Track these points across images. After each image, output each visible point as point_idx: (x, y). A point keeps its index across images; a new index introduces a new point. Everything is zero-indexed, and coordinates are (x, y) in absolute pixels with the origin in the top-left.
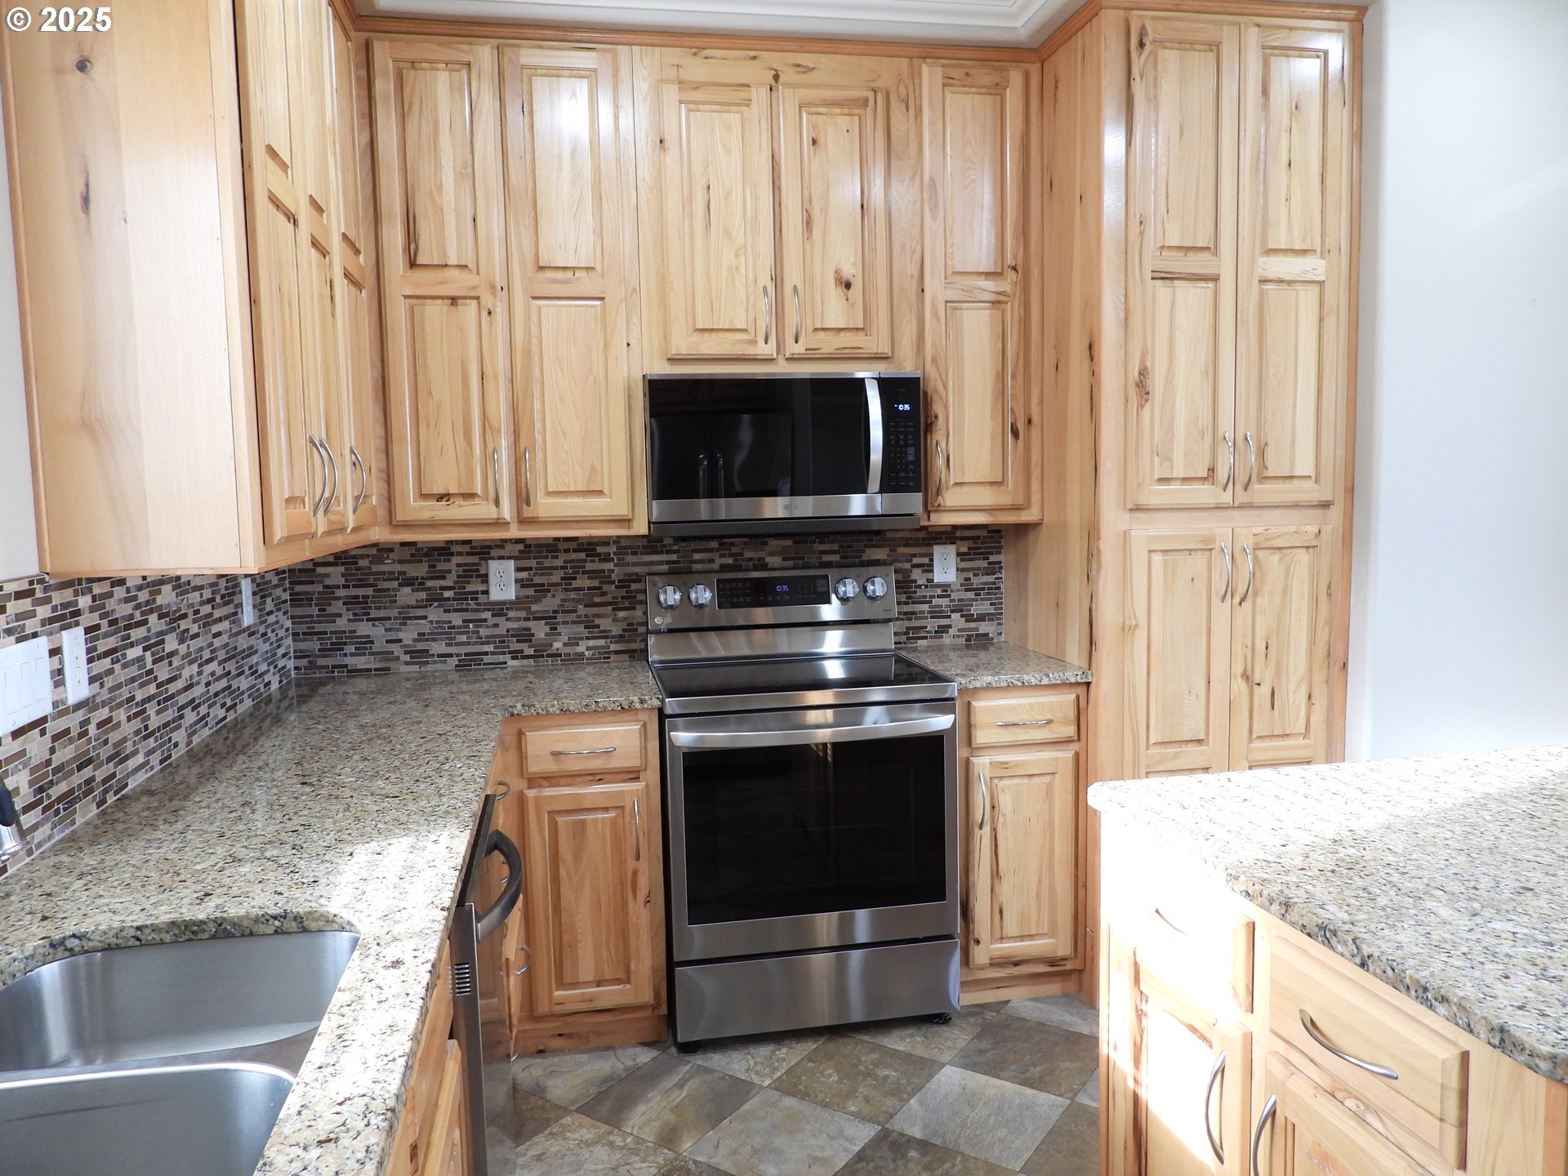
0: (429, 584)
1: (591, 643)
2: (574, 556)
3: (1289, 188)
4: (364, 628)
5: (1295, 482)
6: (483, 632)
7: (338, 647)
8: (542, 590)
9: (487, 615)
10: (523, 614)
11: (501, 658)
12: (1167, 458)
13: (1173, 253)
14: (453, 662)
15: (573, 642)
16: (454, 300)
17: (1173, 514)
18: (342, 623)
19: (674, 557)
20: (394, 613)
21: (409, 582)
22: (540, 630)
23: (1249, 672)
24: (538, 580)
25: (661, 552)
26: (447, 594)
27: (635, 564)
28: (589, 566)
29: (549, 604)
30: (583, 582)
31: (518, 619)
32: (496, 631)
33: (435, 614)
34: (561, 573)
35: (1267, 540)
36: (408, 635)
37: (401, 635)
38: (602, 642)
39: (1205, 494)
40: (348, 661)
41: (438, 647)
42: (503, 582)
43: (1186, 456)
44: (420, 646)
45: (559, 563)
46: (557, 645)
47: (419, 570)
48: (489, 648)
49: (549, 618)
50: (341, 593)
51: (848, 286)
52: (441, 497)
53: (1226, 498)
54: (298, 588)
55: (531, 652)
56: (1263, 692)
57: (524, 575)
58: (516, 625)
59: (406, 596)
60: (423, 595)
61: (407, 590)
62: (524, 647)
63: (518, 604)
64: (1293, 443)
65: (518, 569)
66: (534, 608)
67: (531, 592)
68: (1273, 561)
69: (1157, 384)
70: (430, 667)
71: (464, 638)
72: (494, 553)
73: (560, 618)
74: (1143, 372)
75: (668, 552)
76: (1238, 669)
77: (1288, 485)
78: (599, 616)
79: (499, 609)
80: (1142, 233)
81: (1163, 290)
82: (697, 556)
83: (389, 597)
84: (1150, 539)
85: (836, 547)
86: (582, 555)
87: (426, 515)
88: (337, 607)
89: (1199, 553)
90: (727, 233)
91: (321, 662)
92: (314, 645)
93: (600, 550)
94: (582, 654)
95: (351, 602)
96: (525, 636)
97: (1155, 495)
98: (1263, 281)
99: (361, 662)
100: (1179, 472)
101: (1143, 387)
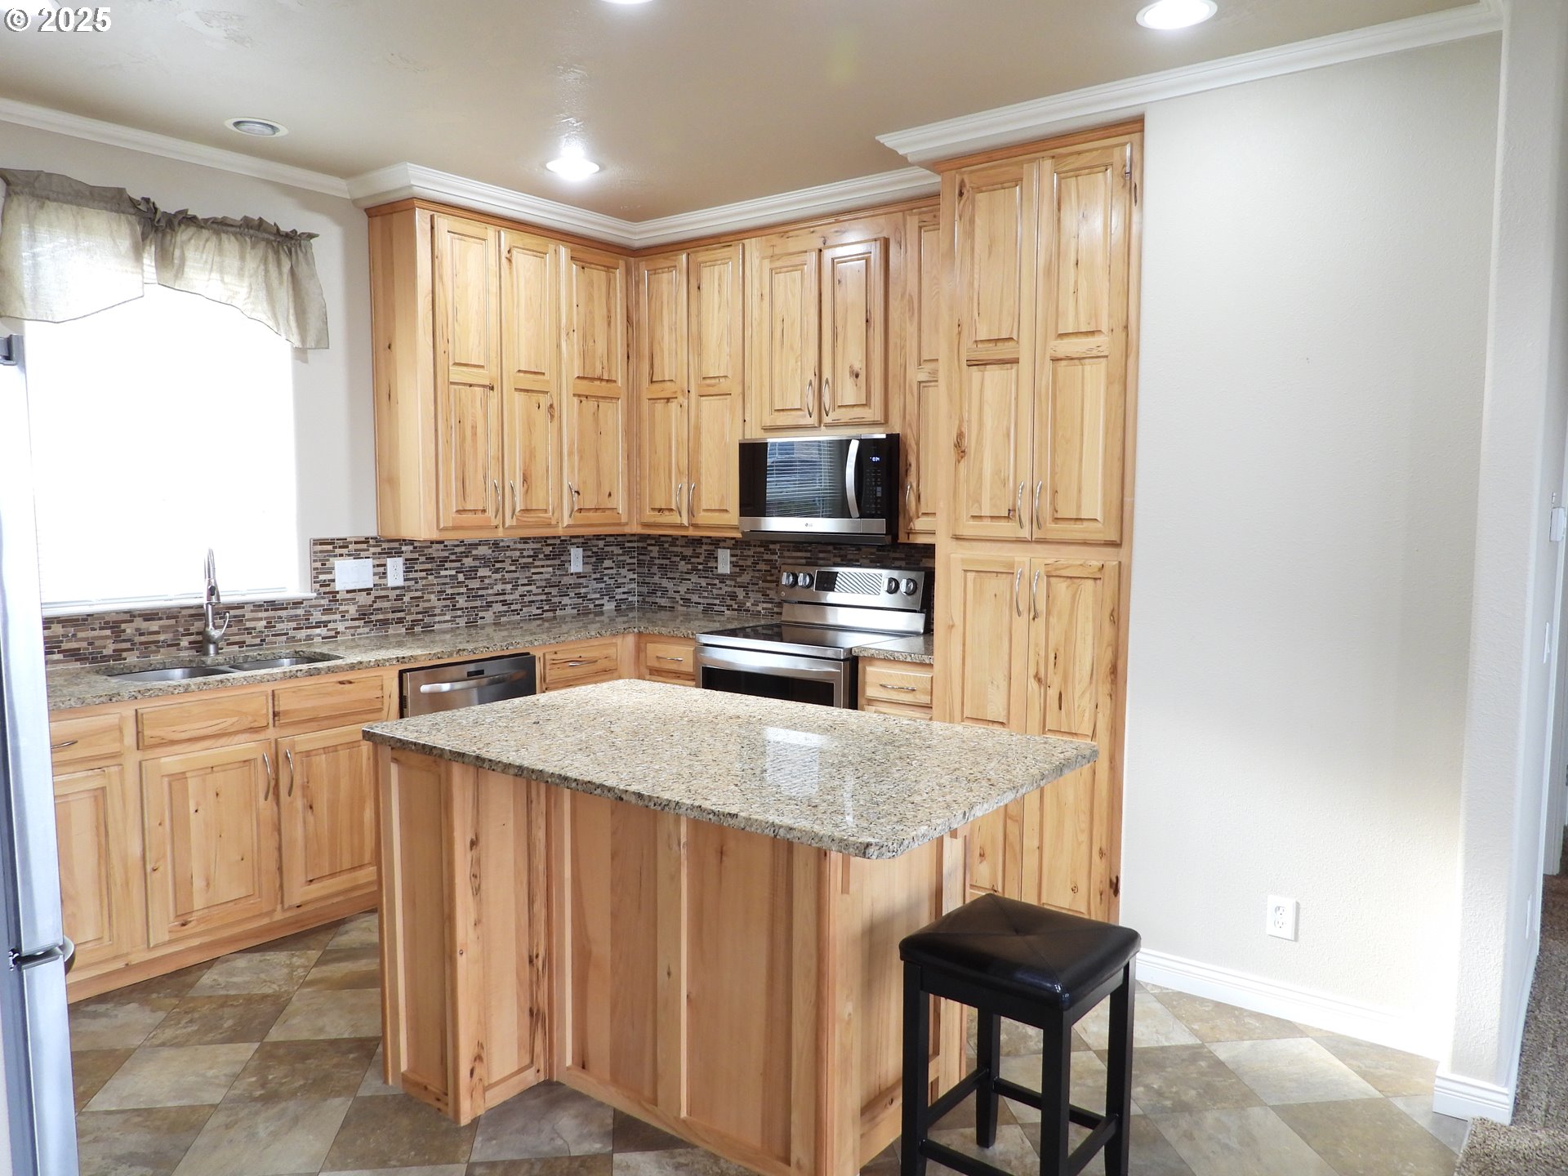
0: (693, 560)
1: (765, 605)
2: (758, 549)
3: (1076, 282)
4: (665, 583)
5: (1086, 524)
6: (715, 591)
7: (654, 592)
8: (743, 569)
9: (717, 582)
10: (733, 583)
11: (722, 609)
12: (978, 501)
13: (986, 345)
14: (701, 607)
15: (755, 604)
16: (668, 400)
17: (988, 544)
18: (656, 579)
19: (808, 555)
20: (677, 575)
21: (684, 558)
22: (741, 594)
23: (1042, 674)
24: (741, 563)
25: (800, 551)
26: (700, 567)
27: (789, 557)
28: (766, 557)
29: (745, 578)
30: (762, 566)
31: (731, 586)
32: (720, 592)
33: (694, 578)
34: (752, 560)
35: (1056, 569)
36: (682, 589)
37: (680, 589)
38: (770, 606)
39: (1006, 529)
40: (658, 600)
41: (695, 598)
42: (724, 563)
43: (991, 499)
44: (688, 596)
45: (751, 553)
46: (748, 604)
47: (688, 552)
48: (717, 602)
49: (744, 587)
50: (657, 561)
51: (857, 376)
52: (660, 510)
53: (1025, 533)
54: (641, 557)
55: (736, 607)
56: (1053, 693)
57: (734, 559)
58: (730, 589)
59: (683, 566)
60: (690, 567)
61: (683, 563)
62: (733, 603)
63: (732, 576)
64: (1080, 491)
65: (732, 556)
66: (738, 580)
67: (737, 570)
68: (1061, 588)
69: (970, 443)
70: (690, 609)
71: (706, 594)
72: (722, 544)
73: (751, 587)
74: (960, 435)
75: (806, 551)
76: (1032, 672)
77: (1078, 526)
78: (769, 589)
79: (723, 578)
80: (960, 333)
81: (975, 372)
82: (821, 555)
83: (674, 565)
84: (963, 561)
85: (903, 556)
86: (762, 550)
87: (652, 520)
88: (655, 569)
89: (1004, 575)
90: (792, 348)
91: (647, 599)
92: (645, 590)
93: (771, 546)
94: (760, 612)
95: (661, 567)
96: (733, 597)
97: (969, 528)
98: (1055, 360)
99: (663, 602)
100: (986, 512)
101: (960, 449)
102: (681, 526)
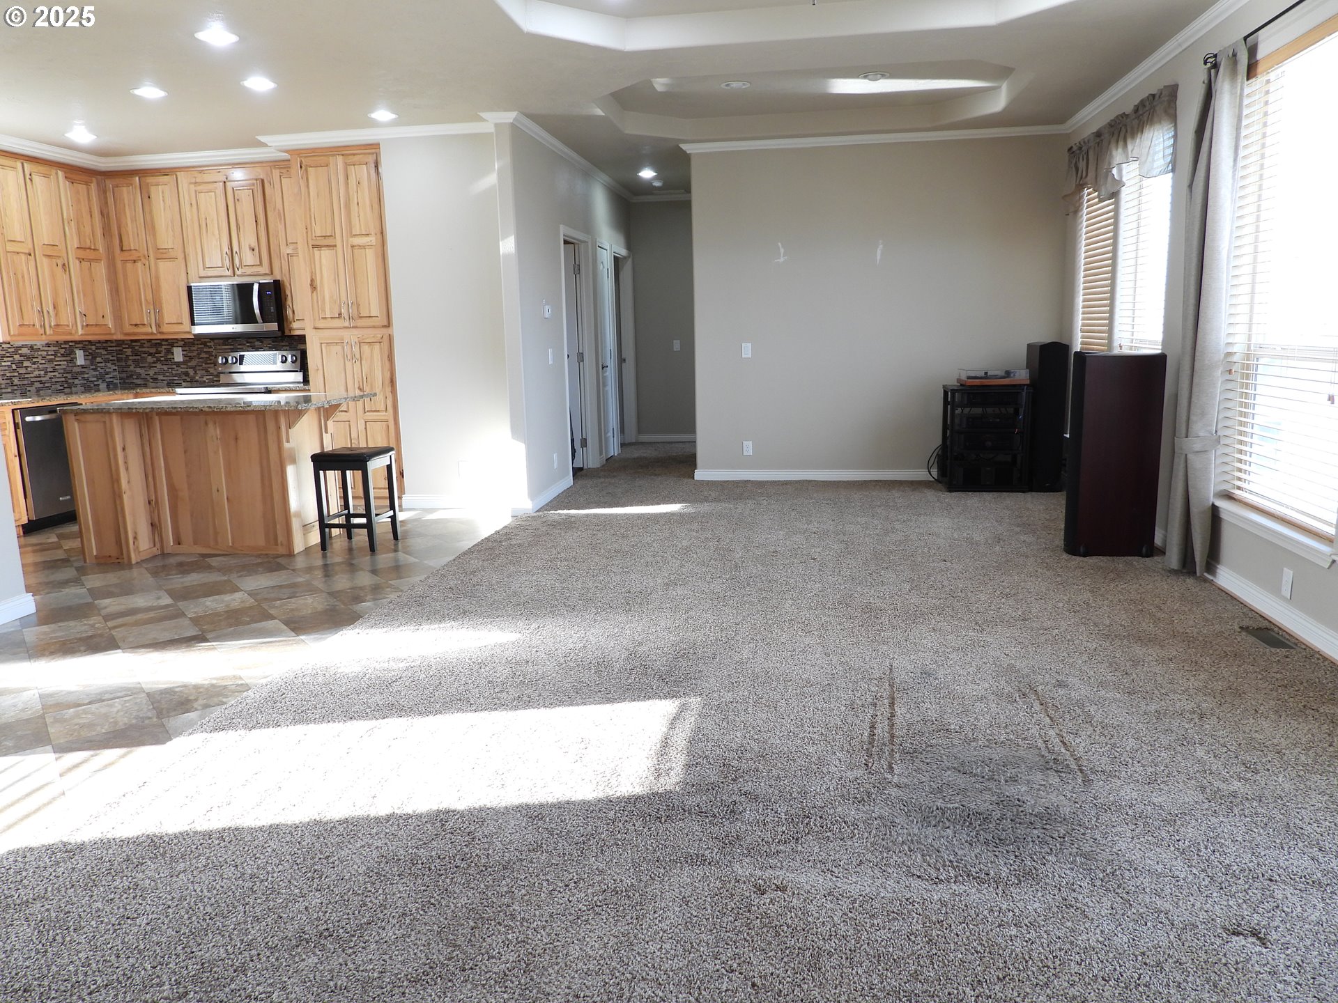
0: (156, 355)
1: (208, 377)
3: (358, 213)
4: (138, 370)
5: (372, 318)
6: (174, 372)
7: (130, 376)
8: (191, 358)
9: (174, 366)
10: (185, 366)
11: (180, 382)
12: (324, 311)
13: (320, 238)
14: (165, 382)
15: (202, 377)
16: (135, 261)
17: (331, 330)
18: (132, 368)
20: (146, 365)
21: (150, 354)
22: (191, 372)
23: (361, 387)
24: (189, 354)
25: (226, 345)
26: (162, 359)
27: (220, 349)
28: (205, 350)
29: (193, 363)
30: (203, 355)
31: (184, 368)
32: (178, 372)
33: (159, 366)
34: (196, 352)
35: (363, 339)
36: (151, 373)
37: (149, 373)
38: (211, 377)
39: (338, 323)
40: (134, 381)
41: (161, 377)
42: (178, 354)
43: (330, 309)
44: (155, 377)
45: (195, 347)
46: (197, 378)
47: (153, 350)
48: (176, 378)
49: (193, 368)
50: (130, 358)
51: (253, 251)
52: (136, 325)
53: (347, 324)
54: (119, 356)
55: (189, 380)
57: (185, 353)
58: (183, 370)
59: (150, 359)
60: (155, 359)
61: (150, 357)
62: (186, 378)
63: (184, 363)
64: (369, 304)
65: (183, 350)
66: (189, 364)
67: (187, 358)
68: (366, 348)
69: (317, 283)
71: (168, 374)
72: (175, 345)
73: (198, 368)
74: (312, 281)
76: (356, 386)
77: (370, 320)
78: (209, 368)
79: (178, 364)
80: (307, 232)
81: (316, 252)
83: (144, 359)
84: (320, 340)
86: (203, 346)
87: (132, 331)
88: (130, 363)
89: (340, 344)
90: (213, 235)
91: (127, 381)
92: (124, 375)
94: (205, 381)
95: (134, 361)
96: (187, 374)
97: (321, 324)
98: (352, 247)
99: (138, 382)
100: (328, 315)
101: (313, 287)
102: (152, 334)
